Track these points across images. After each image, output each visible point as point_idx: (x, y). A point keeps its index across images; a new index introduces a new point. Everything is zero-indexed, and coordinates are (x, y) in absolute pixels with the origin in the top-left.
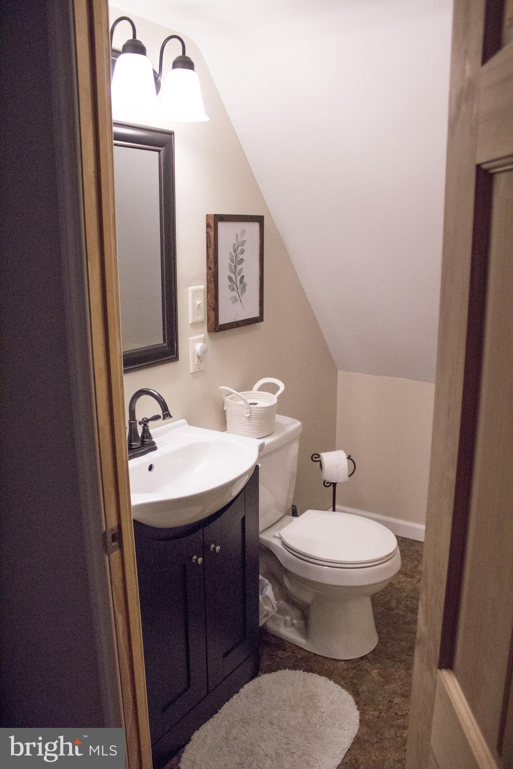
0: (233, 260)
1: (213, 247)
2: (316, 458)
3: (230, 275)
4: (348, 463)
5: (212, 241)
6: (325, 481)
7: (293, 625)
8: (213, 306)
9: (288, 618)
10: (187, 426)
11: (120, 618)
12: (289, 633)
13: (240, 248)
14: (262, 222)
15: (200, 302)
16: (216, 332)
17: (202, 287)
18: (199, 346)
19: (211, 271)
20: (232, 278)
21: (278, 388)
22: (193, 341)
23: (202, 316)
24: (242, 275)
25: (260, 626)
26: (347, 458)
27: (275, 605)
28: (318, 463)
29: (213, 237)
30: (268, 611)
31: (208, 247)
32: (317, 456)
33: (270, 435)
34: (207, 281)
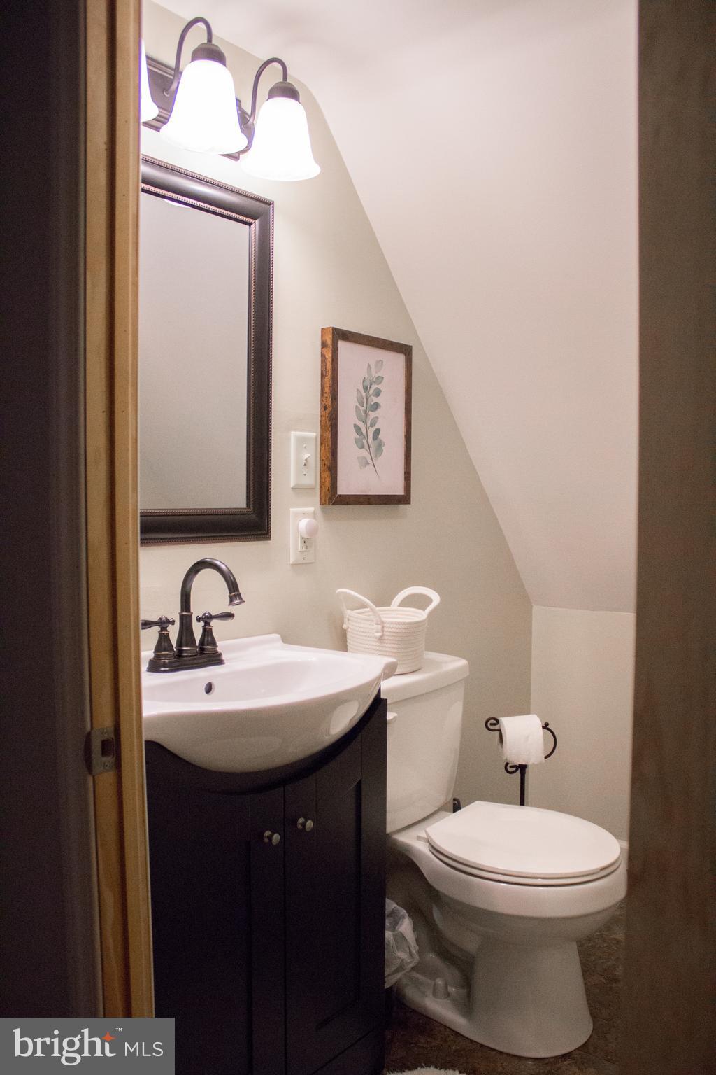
0: (363, 403)
1: (329, 374)
2: (493, 725)
3: (358, 424)
4: (544, 733)
5: (329, 367)
6: (507, 764)
7: (448, 995)
8: (330, 465)
9: (440, 982)
10: (281, 643)
11: (110, 898)
12: (441, 1008)
13: (374, 387)
14: (409, 355)
15: (309, 455)
16: (334, 504)
17: (313, 434)
18: (303, 523)
19: (327, 411)
20: (360, 429)
21: (430, 601)
22: (296, 515)
23: (312, 478)
24: (376, 427)
25: (387, 986)
26: (543, 727)
27: (414, 952)
28: (497, 733)
29: (330, 360)
30: (403, 960)
31: (323, 376)
32: (495, 722)
33: (417, 671)
34: (321, 427)
